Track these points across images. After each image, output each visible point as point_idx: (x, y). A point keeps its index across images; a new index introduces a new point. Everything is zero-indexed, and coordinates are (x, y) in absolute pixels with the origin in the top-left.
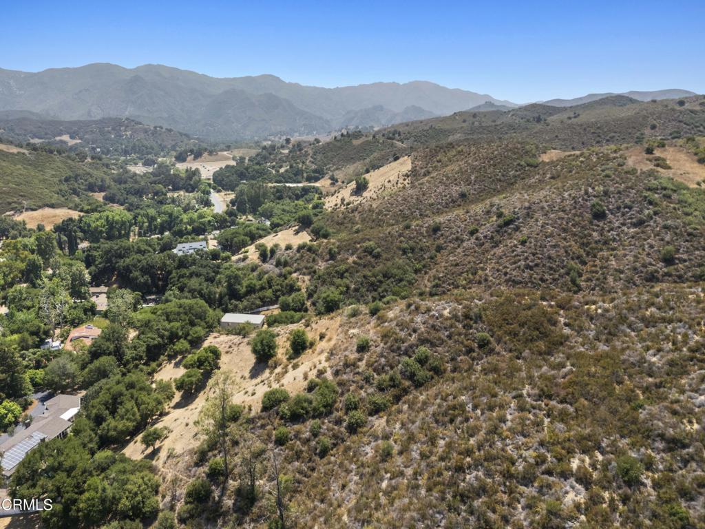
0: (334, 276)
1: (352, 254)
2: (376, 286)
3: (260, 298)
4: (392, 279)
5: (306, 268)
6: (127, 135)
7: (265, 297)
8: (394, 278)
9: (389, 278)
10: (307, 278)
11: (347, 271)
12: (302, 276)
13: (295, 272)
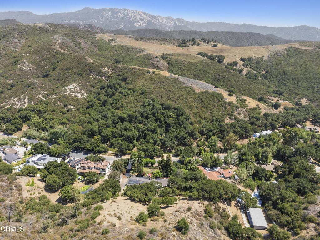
10: (313, 233)
12: (313, 229)
13: (316, 224)
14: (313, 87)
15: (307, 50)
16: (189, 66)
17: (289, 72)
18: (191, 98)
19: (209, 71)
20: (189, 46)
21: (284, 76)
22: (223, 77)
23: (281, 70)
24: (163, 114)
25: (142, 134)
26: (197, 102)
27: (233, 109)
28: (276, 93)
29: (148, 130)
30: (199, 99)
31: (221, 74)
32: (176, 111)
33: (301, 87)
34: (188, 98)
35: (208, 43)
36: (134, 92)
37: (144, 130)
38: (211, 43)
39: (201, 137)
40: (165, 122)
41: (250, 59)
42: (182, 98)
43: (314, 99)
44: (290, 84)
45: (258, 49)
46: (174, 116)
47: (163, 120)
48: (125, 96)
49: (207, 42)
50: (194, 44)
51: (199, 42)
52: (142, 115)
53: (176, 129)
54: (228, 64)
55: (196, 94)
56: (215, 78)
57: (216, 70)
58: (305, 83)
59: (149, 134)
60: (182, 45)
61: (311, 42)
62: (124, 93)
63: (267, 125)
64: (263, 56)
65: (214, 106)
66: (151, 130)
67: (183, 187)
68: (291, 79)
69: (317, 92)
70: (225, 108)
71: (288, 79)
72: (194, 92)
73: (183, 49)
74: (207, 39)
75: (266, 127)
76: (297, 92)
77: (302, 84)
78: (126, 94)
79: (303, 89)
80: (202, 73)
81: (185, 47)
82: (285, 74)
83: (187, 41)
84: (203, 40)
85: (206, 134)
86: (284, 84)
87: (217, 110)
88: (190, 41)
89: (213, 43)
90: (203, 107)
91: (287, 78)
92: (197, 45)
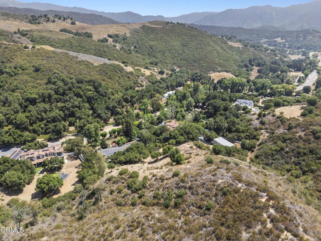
0: (280, 140)
1: (303, 131)
2: (300, 155)
3: (238, 136)
4: (314, 156)
5: (271, 129)
6: (309, 38)
7: (240, 136)
8: (316, 155)
9: (313, 154)
10: (267, 135)
11: (290, 139)
12: (265, 133)
13: (264, 129)
14: (176, 57)
15: (158, 28)
16: (62, 43)
17: (154, 46)
18: (93, 71)
19: (87, 47)
20: (42, 23)
21: (151, 50)
22: (104, 52)
23: (147, 45)
24: (80, 88)
25: (69, 112)
26: (101, 75)
27: (135, 78)
28: (152, 64)
29: (73, 107)
30: (101, 71)
31: (101, 50)
32: (92, 84)
33: (168, 57)
34: (91, 72)
35: (64, 20)
36: (23, 70)
37: (70, 107)
38: (68, 20)
39: (127, 105)
40: (86, 96)
41: (117, 36)
42: (84, 72)
43: (181, 66)
44: (159, 55)
45: (118, 27)
46: (92, 89)
47: (83, 94)
48: (12, 76)
49: (62, 19)
50: (48, 20)
51: (53, 18)
52: (56, 93)
53: (101, 102)
54: (98, 41)
55: (96, 67)
56: (97, 53)
57: (94, 45)
58: (169, 54)
59: (77, 111)
60: (33, 22)
61: (158, 21)
62: (10, 73)
63: (169, 86)
64: (125, 34)
65: (119, 77)
66: (77, 107)
67: (162, 139)
68: (158, 52)
69: (180, 60)
70: (129, 77)
71: (156, 52)
72: (92, 66)
73: (38, 26)
74: (62, 16)
75: (168, 88)
76: (166, 61)
77: (167, 55)
78: (13, 74)
79: (169, 59)
80: (81, 49)
81: (39, 23)
82: (151, 48)
83: (39, 17)
84: (57, 16)
85: (130, 101)
86: (154, 56)
87: (123, 80)
88: (41, 17)
89: (69, 21)
90: (109, 79)
91: (154, 51)
92: (53, 22)
